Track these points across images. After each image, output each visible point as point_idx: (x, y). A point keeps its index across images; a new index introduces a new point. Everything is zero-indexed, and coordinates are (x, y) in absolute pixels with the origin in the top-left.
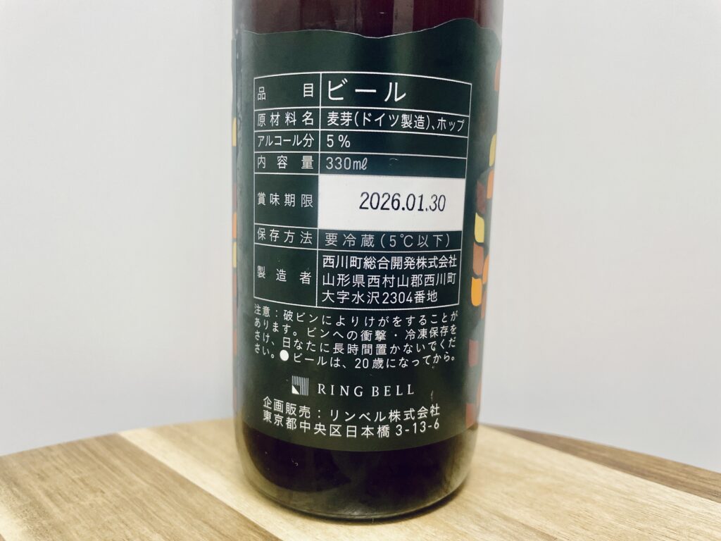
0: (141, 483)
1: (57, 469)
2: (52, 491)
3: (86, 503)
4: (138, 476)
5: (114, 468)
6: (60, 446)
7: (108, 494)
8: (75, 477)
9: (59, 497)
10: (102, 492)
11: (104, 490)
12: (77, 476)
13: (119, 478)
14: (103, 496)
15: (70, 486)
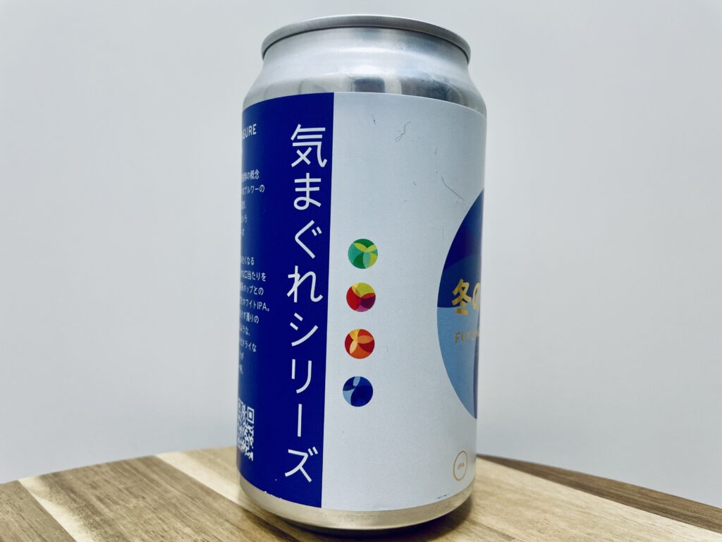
0: (175, 492)
1: (106, 480)
2: (102, 497)
3: (131, 506)
4: (172, 486)
5: (152, 481)
6: (108, 464)
7: (148, 499)
8: (121, 487)
9: (109, 501)
10: (143, 498)
11: (145, 497)
13: (157, 488)
14: (144, 501)
15: (117, 494)
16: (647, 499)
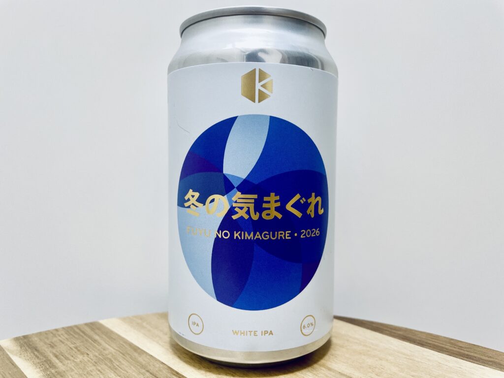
0: (111, 349)
1: (61, 341)
2: (58, 354)
3: (78, 360)
4: (109, 345)
5: (95, 341)
6: (63, 328)
7: (91, 355)
9: (62, 357)
10: (88, 354)
12: (73, 346)
13: (97, 346)
14: (88, 357)
15: (68, 351)
16: (455, 348)
